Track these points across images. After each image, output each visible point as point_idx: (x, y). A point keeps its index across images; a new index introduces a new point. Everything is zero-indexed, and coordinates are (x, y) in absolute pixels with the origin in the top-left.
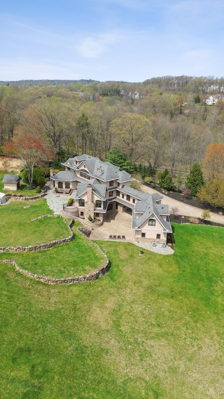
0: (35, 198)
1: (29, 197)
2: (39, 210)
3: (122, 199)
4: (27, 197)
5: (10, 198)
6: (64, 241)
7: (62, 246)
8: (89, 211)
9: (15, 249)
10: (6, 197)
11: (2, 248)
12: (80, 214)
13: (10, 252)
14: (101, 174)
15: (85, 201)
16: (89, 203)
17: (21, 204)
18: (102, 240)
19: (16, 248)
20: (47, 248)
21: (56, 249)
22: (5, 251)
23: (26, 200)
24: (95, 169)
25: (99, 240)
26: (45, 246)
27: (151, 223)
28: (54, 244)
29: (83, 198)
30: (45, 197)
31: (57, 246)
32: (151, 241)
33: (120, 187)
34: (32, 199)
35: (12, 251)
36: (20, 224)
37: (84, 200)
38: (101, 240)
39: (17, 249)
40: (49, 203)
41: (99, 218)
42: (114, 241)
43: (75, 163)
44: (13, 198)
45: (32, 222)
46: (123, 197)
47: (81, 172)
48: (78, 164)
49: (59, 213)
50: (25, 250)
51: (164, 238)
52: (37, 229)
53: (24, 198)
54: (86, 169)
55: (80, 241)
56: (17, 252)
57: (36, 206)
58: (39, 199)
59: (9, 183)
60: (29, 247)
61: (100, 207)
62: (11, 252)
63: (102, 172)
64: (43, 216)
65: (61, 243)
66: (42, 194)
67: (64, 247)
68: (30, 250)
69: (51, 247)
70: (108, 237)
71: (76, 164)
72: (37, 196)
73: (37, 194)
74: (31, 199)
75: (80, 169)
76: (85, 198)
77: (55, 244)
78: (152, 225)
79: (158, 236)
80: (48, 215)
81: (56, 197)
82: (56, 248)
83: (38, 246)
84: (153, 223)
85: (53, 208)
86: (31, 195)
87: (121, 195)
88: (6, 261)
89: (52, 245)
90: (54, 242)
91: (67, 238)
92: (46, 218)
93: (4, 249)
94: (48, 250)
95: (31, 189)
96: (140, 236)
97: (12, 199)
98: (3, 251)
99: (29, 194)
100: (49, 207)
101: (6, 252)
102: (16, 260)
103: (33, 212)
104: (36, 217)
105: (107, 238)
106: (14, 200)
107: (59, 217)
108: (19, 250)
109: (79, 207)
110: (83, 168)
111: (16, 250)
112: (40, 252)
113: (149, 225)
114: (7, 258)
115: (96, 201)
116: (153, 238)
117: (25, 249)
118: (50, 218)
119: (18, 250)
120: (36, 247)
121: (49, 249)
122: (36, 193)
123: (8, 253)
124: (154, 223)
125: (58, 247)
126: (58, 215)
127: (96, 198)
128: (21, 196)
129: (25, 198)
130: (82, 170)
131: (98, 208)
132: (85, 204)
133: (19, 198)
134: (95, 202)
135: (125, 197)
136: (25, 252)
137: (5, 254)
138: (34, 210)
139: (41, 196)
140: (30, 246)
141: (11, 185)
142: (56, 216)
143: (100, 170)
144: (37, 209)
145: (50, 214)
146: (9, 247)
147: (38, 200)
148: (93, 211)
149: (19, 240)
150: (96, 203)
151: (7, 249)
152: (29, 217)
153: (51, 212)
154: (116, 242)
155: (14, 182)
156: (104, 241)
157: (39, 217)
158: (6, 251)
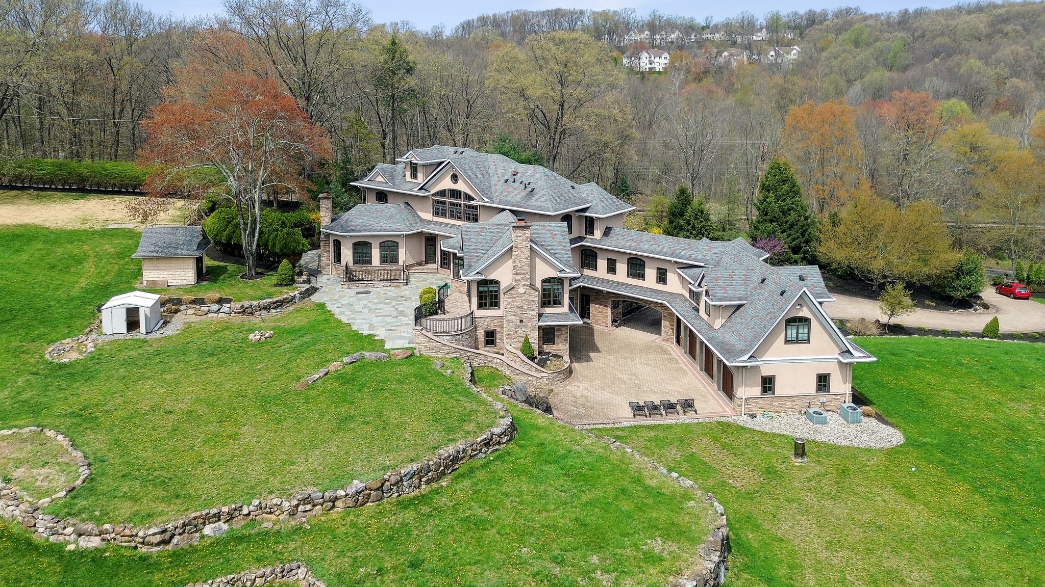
0: (280, 304)
1: (255, 303)
2: (315, 342)
3: (610, 277)
4: (246, 304)
5: (177, 311)
6: (487, 443)
7: (484, 466)
8: (521, 321)
9: (286, 505)
10: (162, 310)
11: (225, 509)
12: (481, 339)
13: (265, 525)
14: (525, 193)
15: (503, 286)
16: (521, 290)
17: (227, 328)
18: (611, 426)
19: (295, 502)
20: (428, 482)
21: (466, 483)
22: (239, 524)
23: (243, 312)
24: (493, 183)
25: (597, 426)
26: (419, 474)
27: (792, 332)
28: (452, 461)
29: (492, 276)
30: (315, 298)
31: (462, 467)
32: (799, 404)
33: (598, 234)
34: (267, 308)
35: (273, 517)
36: (264, 402)
37: (496, 283)
38: (607, 426)
39: (297, 506)
40: (343, 313)
41: (555, 347)
42: (661, 422)
43: (408, 174)
44: (190, 311)
45: (309, 387)
46: (612, 269)
47: (438, 202)
48: (420, 175)
49: (402, 341)
50: (333, 507)
51: (841, 386)
52: (345, 410)
53: (236, 306)
54: (461, 186)
55: (543, 435)
56: (300, 518)
57: (300, 330)
58: (295, 305)
59: (165, 258)
60: (351, 490)
61: (558, 303)
62: (267, 525)
63: (529, 189)
64: (346, 360)
65: (475, 451)
66: (304, 289)
67: (493, 467)
68: (359, 500)
69: (443, 474)
70: (629, 412)
71: (414, 175)
72: (285, 296)
73: (284, 289)
74: (265, 308)
75: (433, 192)
76: (504, 275)
77: (456, 459)
78: (798, 341)
79: (823, 381)
80: (367, 354)
81: (358, 293)
82: (462, 476)
83: (393, 479)
84: (800, 331)
85: (370, 329)
86: (259, 293)
87: (602, 264)
88: (260, 573)
89: (446, 467)
90: (451, 449)
91: (497, 430)
92: (359, 365)
93: (231, 517)
94: (437, 492)
95: (251, 277)
96: (757, 391)
97: (187, 316)
98: (225, 527)
99: (250, 292)
100: (354, 328)
101: (243, 528)
102: (310, 563)
103: (299, 351)
104: (319, 365)
105: (625, 416)
106: (193, 318)
107: (410, 356)
108: (309, 507)
109: (479, 313)
110: (446, 184)
111: (293, 514)
112: (403, 505)
113: (787, 341)
114: (259, 560)
115: (544, 281)
116: (805, 392)
117: (336, 498)
118: (378, 363)
119: (301, 508)
120: (383, 485)
121: (434, 485)
122: (276, 285)
123: (258, 534)
124: (803, 331)
125: (472, 470)
126: (407, 349)
127: (544, 271)
128: (221, 301)
129: (242, 307)
130: (442, 193)
131: (549, 310)
132: (504, 300)
133: (215, 307)
134: (538, 285)
135: (622, 268)
136: (334, 514)
137: (239, 539)
138: (296, 343)
139: (300, 294)
140: (357, 484)
141: (174, 264)
142: (401, 355)
143: (517, 184)
144: (305, 339)
145: (373, 350)
146: (256, 502)
147: (291, 309)
148: (535, 323)
149: (292, 464)
150: (544, 290)
151: (245, 511)
152: (289, 370)
153: (370, 342)
154: (670, 427)
155: (185, 252)
156: (623, 429)
157: (334, 366)
158: (243, 523)
